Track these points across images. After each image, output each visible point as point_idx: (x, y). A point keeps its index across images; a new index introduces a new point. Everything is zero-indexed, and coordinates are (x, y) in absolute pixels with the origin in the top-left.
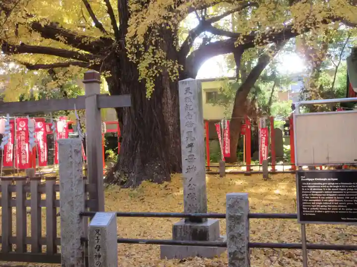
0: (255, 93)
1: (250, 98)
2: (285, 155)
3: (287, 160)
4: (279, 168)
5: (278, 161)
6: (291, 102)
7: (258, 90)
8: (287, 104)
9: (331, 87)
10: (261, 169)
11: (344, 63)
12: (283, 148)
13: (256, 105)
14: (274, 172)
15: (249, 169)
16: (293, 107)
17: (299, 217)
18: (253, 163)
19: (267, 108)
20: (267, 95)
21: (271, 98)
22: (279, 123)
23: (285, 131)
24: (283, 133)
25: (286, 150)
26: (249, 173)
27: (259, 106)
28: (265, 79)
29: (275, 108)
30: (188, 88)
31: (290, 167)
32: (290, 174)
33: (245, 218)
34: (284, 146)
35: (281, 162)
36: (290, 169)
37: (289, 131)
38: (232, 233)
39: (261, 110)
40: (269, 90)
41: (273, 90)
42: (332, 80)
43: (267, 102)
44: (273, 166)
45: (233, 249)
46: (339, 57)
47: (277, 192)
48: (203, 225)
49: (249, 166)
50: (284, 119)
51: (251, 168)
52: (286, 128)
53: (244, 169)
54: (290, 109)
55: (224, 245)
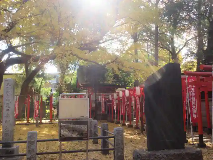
0: (33, 83)
1: (30, 85)
2: (46, 114)
3: (47, 117)
4: (44, 121)
5: (43, 118)
6: (50, 88)
7: (35, 82)
8: (49, 89)
9: (70, 82)
10: (35, 122)
11: (76, 72)
12: (45, 111)
13: (33, 88)
14: (41, 123)
15: (28, 122)
16: (51, 91)
17: (59, 140)
18: (30, 119)
19: (38, 91)
20: (39, 84)
21: (41, 86)
22: (45, 98)
23: (47, 102)
24: (46, 103)
25: (47, 112)
26: (28, 124)
27: (34, 90)
28: (39, 76)
29: (43, 91)
30: (8, 83)
31: (49, 121)
32: (49, 124)
33: (35, 142)
34: (46, 110)
35: (45, 118)
36: (49, 122)
37: (49, 102)
38: (29, 149)
39: (35, 91)
40: (40, 82)
41: (42, 82)
42: (70, 79)
43: (39, 88)
44: (41, 120)
45: (30, 156)
46: (74, 69)
47: (44, 132)
48: (12, 148)
49: (28, 121)
50: (46, 96)
51: (29, 121)
52: (48, 101)
53: (25, 122)
54: (50, 92)
55: (25, 155)
